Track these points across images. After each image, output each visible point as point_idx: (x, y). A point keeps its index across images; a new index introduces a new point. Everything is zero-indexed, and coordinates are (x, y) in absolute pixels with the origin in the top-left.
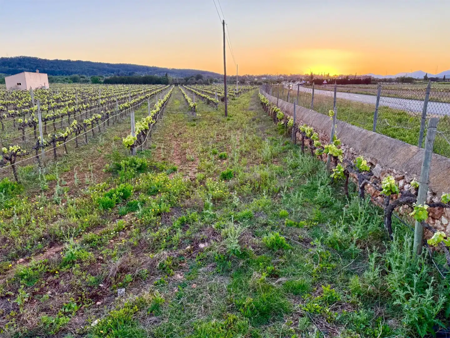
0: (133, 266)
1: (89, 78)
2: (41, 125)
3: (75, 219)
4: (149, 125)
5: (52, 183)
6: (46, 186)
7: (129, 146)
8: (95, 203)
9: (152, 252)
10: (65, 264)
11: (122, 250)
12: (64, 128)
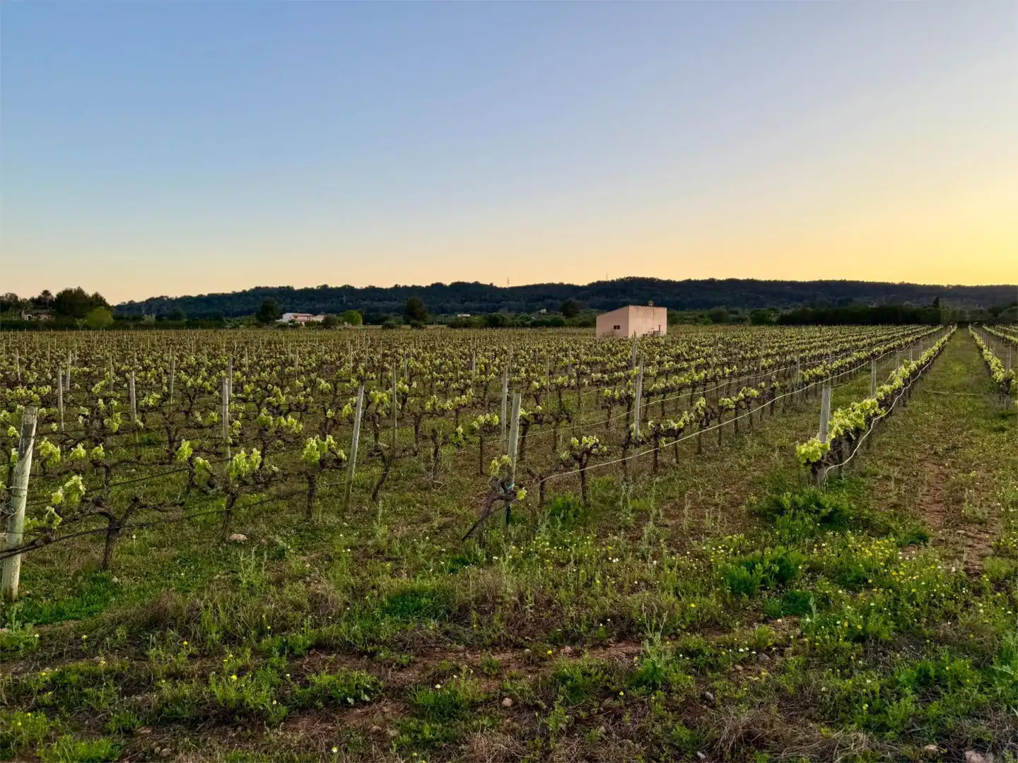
0: (776, 739)
1: (745, 313)
2: (639, 403)
3: (673, 599)
4: (869, 420)
5: (642, 516)
6: (630, 519)
7: (808, 462)
8: (716, 574)
9: (830, 725)
10: (639, 683)
11: (759, 695)
12: (680, 412)
